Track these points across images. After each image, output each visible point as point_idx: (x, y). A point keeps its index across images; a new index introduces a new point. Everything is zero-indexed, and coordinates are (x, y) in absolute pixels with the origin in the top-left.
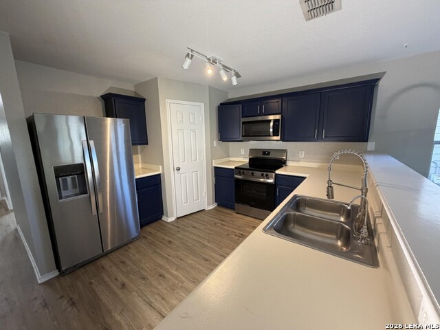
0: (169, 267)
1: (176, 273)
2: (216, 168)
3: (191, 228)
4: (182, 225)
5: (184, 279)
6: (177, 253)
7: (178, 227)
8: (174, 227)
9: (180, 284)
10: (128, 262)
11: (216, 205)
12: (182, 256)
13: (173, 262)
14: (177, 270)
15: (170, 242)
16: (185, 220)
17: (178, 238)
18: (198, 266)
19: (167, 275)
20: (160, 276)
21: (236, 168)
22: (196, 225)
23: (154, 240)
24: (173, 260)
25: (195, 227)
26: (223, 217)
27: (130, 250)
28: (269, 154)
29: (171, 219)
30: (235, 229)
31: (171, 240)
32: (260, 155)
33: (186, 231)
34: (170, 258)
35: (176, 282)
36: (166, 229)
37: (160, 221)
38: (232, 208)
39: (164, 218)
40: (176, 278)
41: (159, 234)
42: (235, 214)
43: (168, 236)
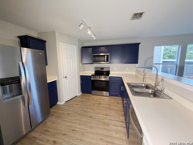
0: (75, 125)
1: (80, 127)
2: (81, 76)
3: (75, 105)
4: (70, 104)
5: (86, 128)
6: (76, 118)
7: (69, 106)
8: (66, 107)
9: (85, 131)
10: (50, 130)
11: (81, 93)
12: (79, 118)
13: (76, 123)
14: (80, 125)
15: (68, 114)
16: (70, 102)
17: (71, 111)
18: (89, 121)
19: (76, 129)
20: (73, 131)
21: (92, 75)
22: (77, 103)
23: (59, 115)
24: (75, 121)
25: (77, 104)
26: (87, 97)
27: (47, 123)
28: (103, 69)
29: (63, 103)
30: (95, 101)
31: (68, 113)
32: (100, 70)
33: (73, 107)
34: (73, 121)
35: (83, 131)
36: (62, 108)
37: (56, 105)
38: (90, 93)
39: (58, 103)
40: (82, 129)
41: (60, 111)
42: (92, 96)
43: (65, 111)
